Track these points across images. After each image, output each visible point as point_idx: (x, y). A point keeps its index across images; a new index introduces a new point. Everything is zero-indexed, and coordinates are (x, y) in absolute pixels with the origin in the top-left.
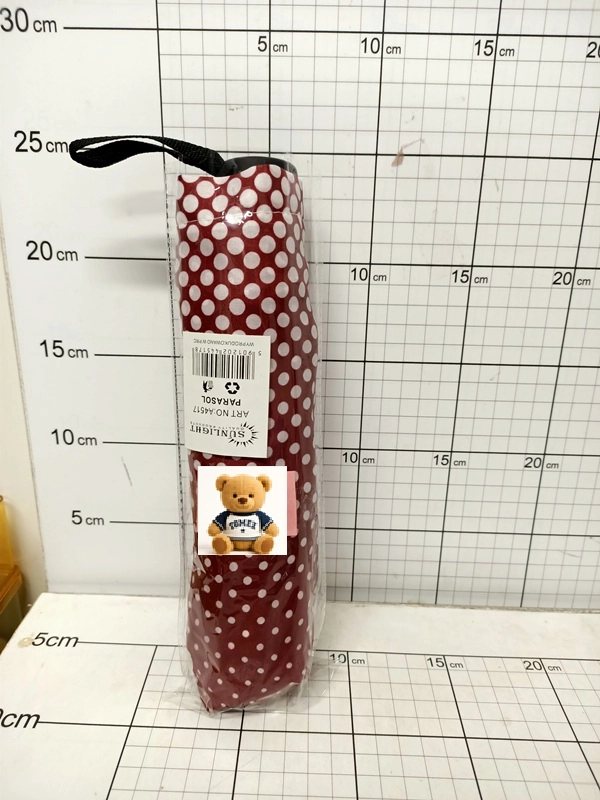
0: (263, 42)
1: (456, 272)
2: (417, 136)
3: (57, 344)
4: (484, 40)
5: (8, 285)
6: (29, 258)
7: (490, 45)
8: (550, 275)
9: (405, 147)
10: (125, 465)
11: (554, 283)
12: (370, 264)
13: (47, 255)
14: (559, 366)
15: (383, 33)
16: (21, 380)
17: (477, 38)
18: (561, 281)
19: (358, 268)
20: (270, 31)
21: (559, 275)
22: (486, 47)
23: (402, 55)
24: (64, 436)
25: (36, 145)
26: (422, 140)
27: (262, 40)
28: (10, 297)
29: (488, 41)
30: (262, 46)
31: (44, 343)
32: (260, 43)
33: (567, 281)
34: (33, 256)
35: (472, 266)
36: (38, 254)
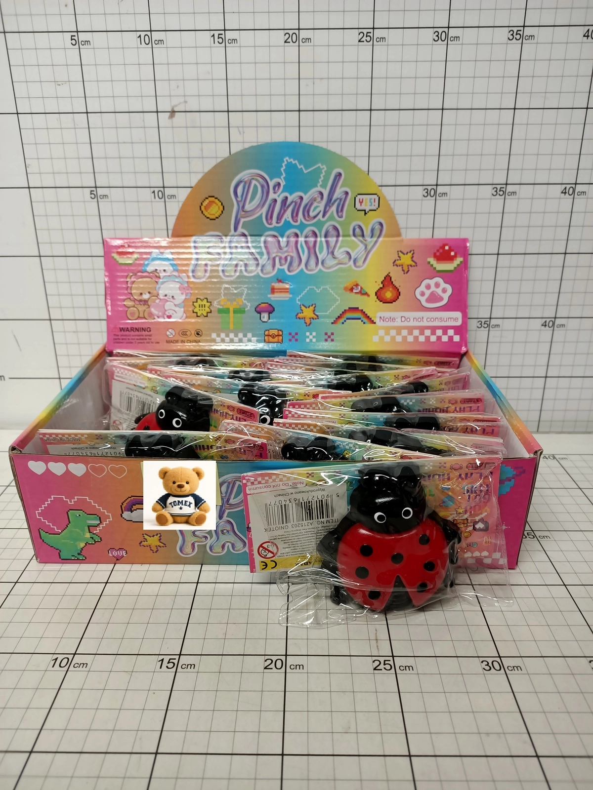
0: (74, 39)
2: (182, 99)
7: (221, 36)
9: (176, 106)
10: (15, 336)
12: (164, 187)
15: (151, 31)
17: (212, 33)
19: (156, 190)
20: (77, 32)
22: (219, 38)
23: (165, 46)
26: (186, 102)
27: (73, 38)
29: (219, 34)
30: (74, 42)
32: (72, 40)
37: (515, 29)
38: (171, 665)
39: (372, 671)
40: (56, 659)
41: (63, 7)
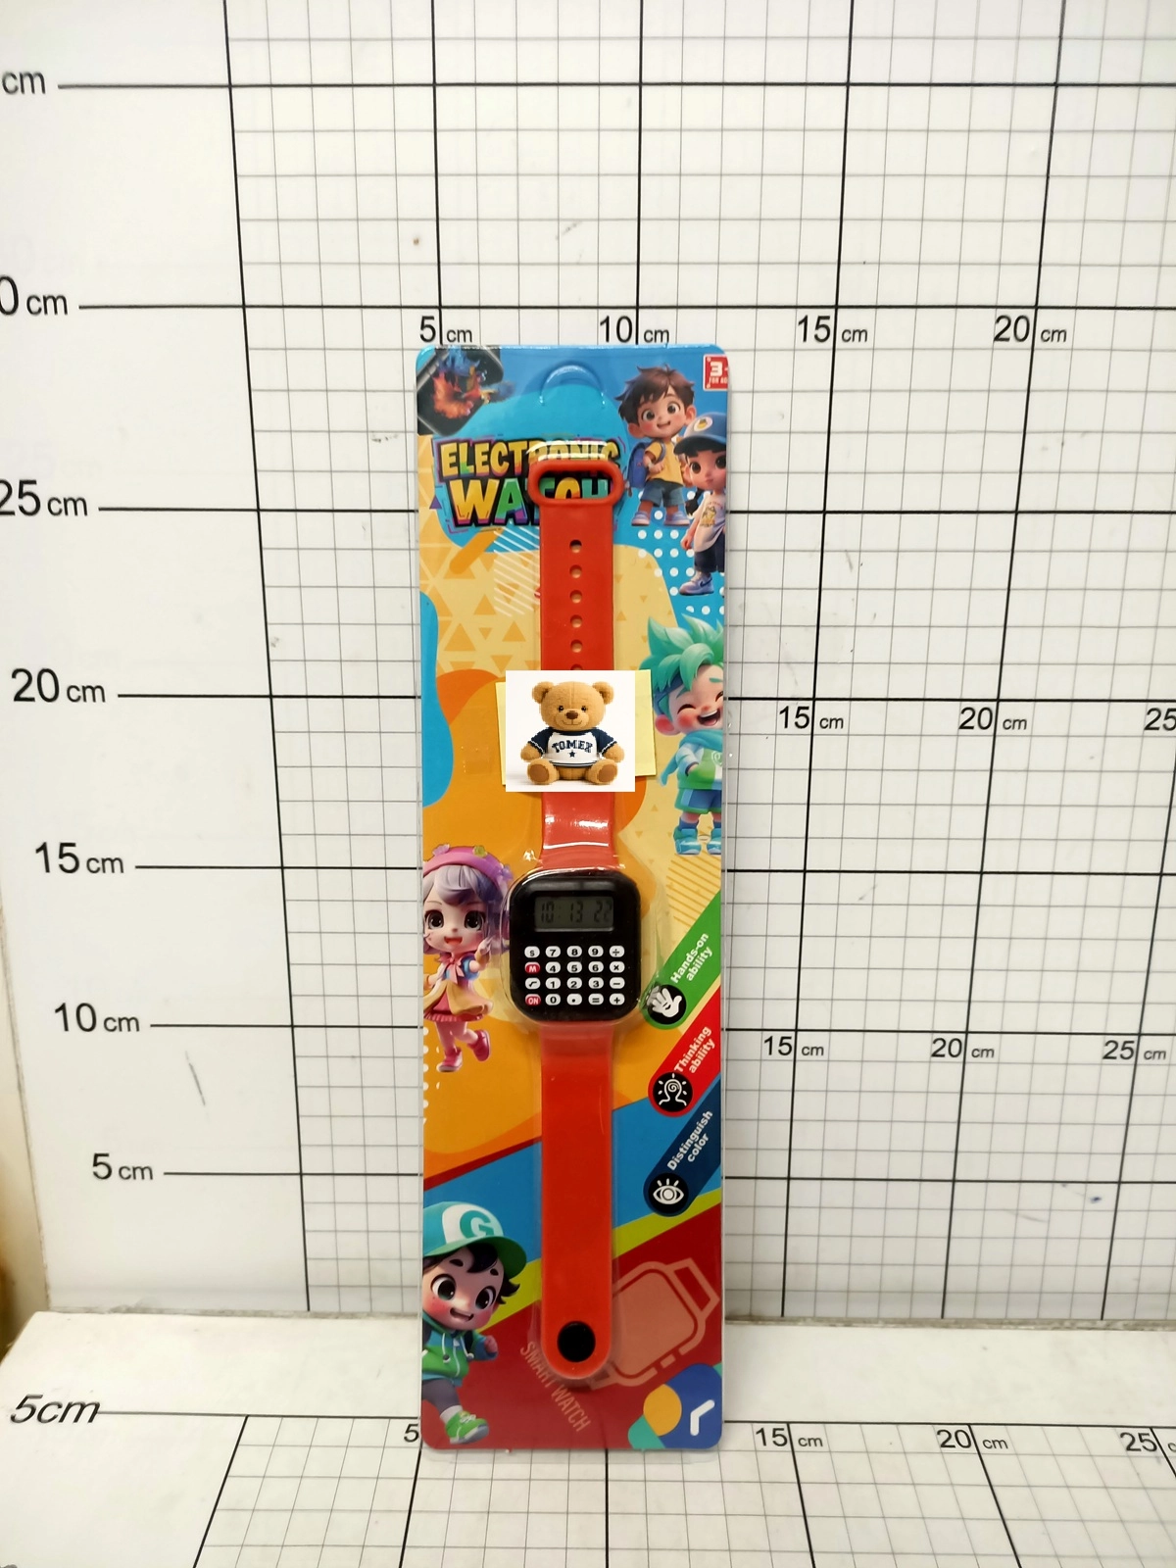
0: (429, 326)
1: (786, 710)
3: (66, 850)
4: (813, 316)
6: (18, 698)
7: (825, 324)
8: (953, 714)
10: (192, 1067)
11: (962, 727)
13: (49, 692)
14: (982, 873)
15: (637, 307)
17: (802, 314)
18: (974, 722)
20: (440, 307)
21: (969, 713)
22: (818, 327)
24: (78, 1017)
25: (29, 504)
27: (427, 322)
29: (820, 318)
30: (428, 333)
31: (43, 848)
32: (423, 327)
33: (985, 721)
34: (23, 695)
35: (814, 699)
36: (33, 691)
41: (407, 246)
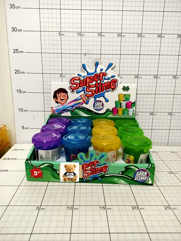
2: (88, 51)
3: (20, 90)
4: (99, 33)
5: (11, 79)
6: (15, 73)
7: (100, 34)
9: (86, 52)
10: (33, 116)
13: (19, 73)
15: (81, 32)
16: (12, 98)
17: (98, 33)
20: (61, 32)
23: (85, 36)
24: (21, 110)
25: (17, 52)
26: (89, 51)
28: (11, 81)
30: (60, 34)
31: (18, 90)
36: (17, 72)
37: (179, 35)
38: (104, 208)
39: (165, 209)
40: (68, 207)
41: (58, 25)
